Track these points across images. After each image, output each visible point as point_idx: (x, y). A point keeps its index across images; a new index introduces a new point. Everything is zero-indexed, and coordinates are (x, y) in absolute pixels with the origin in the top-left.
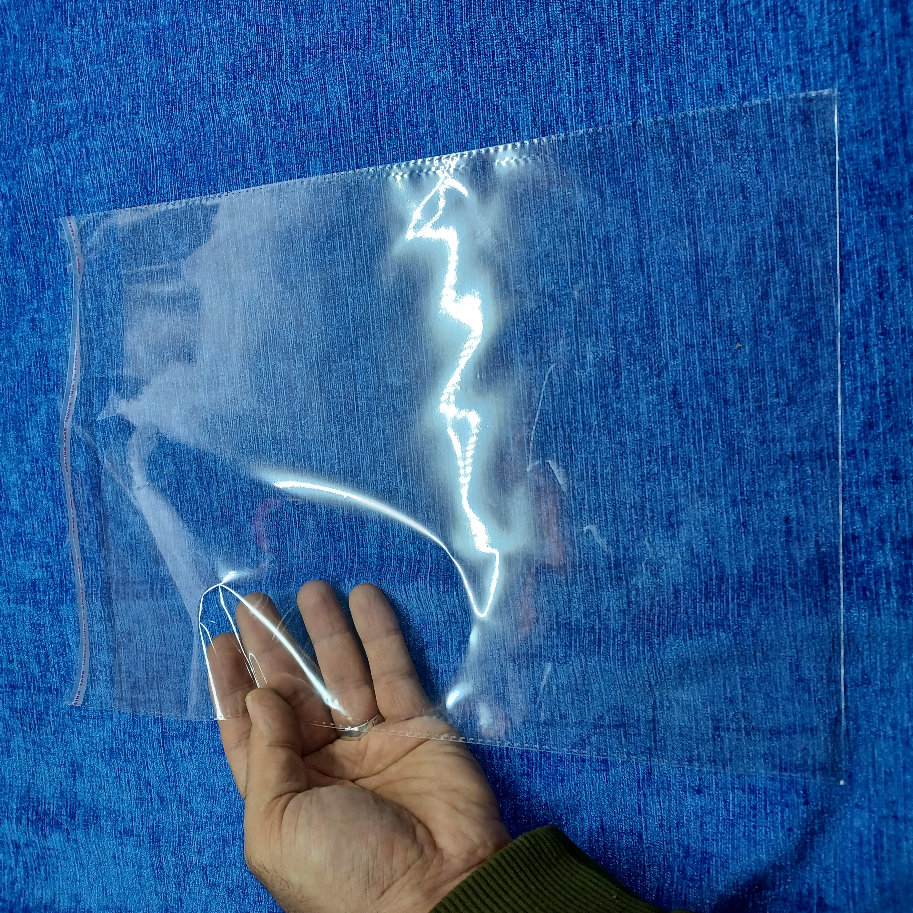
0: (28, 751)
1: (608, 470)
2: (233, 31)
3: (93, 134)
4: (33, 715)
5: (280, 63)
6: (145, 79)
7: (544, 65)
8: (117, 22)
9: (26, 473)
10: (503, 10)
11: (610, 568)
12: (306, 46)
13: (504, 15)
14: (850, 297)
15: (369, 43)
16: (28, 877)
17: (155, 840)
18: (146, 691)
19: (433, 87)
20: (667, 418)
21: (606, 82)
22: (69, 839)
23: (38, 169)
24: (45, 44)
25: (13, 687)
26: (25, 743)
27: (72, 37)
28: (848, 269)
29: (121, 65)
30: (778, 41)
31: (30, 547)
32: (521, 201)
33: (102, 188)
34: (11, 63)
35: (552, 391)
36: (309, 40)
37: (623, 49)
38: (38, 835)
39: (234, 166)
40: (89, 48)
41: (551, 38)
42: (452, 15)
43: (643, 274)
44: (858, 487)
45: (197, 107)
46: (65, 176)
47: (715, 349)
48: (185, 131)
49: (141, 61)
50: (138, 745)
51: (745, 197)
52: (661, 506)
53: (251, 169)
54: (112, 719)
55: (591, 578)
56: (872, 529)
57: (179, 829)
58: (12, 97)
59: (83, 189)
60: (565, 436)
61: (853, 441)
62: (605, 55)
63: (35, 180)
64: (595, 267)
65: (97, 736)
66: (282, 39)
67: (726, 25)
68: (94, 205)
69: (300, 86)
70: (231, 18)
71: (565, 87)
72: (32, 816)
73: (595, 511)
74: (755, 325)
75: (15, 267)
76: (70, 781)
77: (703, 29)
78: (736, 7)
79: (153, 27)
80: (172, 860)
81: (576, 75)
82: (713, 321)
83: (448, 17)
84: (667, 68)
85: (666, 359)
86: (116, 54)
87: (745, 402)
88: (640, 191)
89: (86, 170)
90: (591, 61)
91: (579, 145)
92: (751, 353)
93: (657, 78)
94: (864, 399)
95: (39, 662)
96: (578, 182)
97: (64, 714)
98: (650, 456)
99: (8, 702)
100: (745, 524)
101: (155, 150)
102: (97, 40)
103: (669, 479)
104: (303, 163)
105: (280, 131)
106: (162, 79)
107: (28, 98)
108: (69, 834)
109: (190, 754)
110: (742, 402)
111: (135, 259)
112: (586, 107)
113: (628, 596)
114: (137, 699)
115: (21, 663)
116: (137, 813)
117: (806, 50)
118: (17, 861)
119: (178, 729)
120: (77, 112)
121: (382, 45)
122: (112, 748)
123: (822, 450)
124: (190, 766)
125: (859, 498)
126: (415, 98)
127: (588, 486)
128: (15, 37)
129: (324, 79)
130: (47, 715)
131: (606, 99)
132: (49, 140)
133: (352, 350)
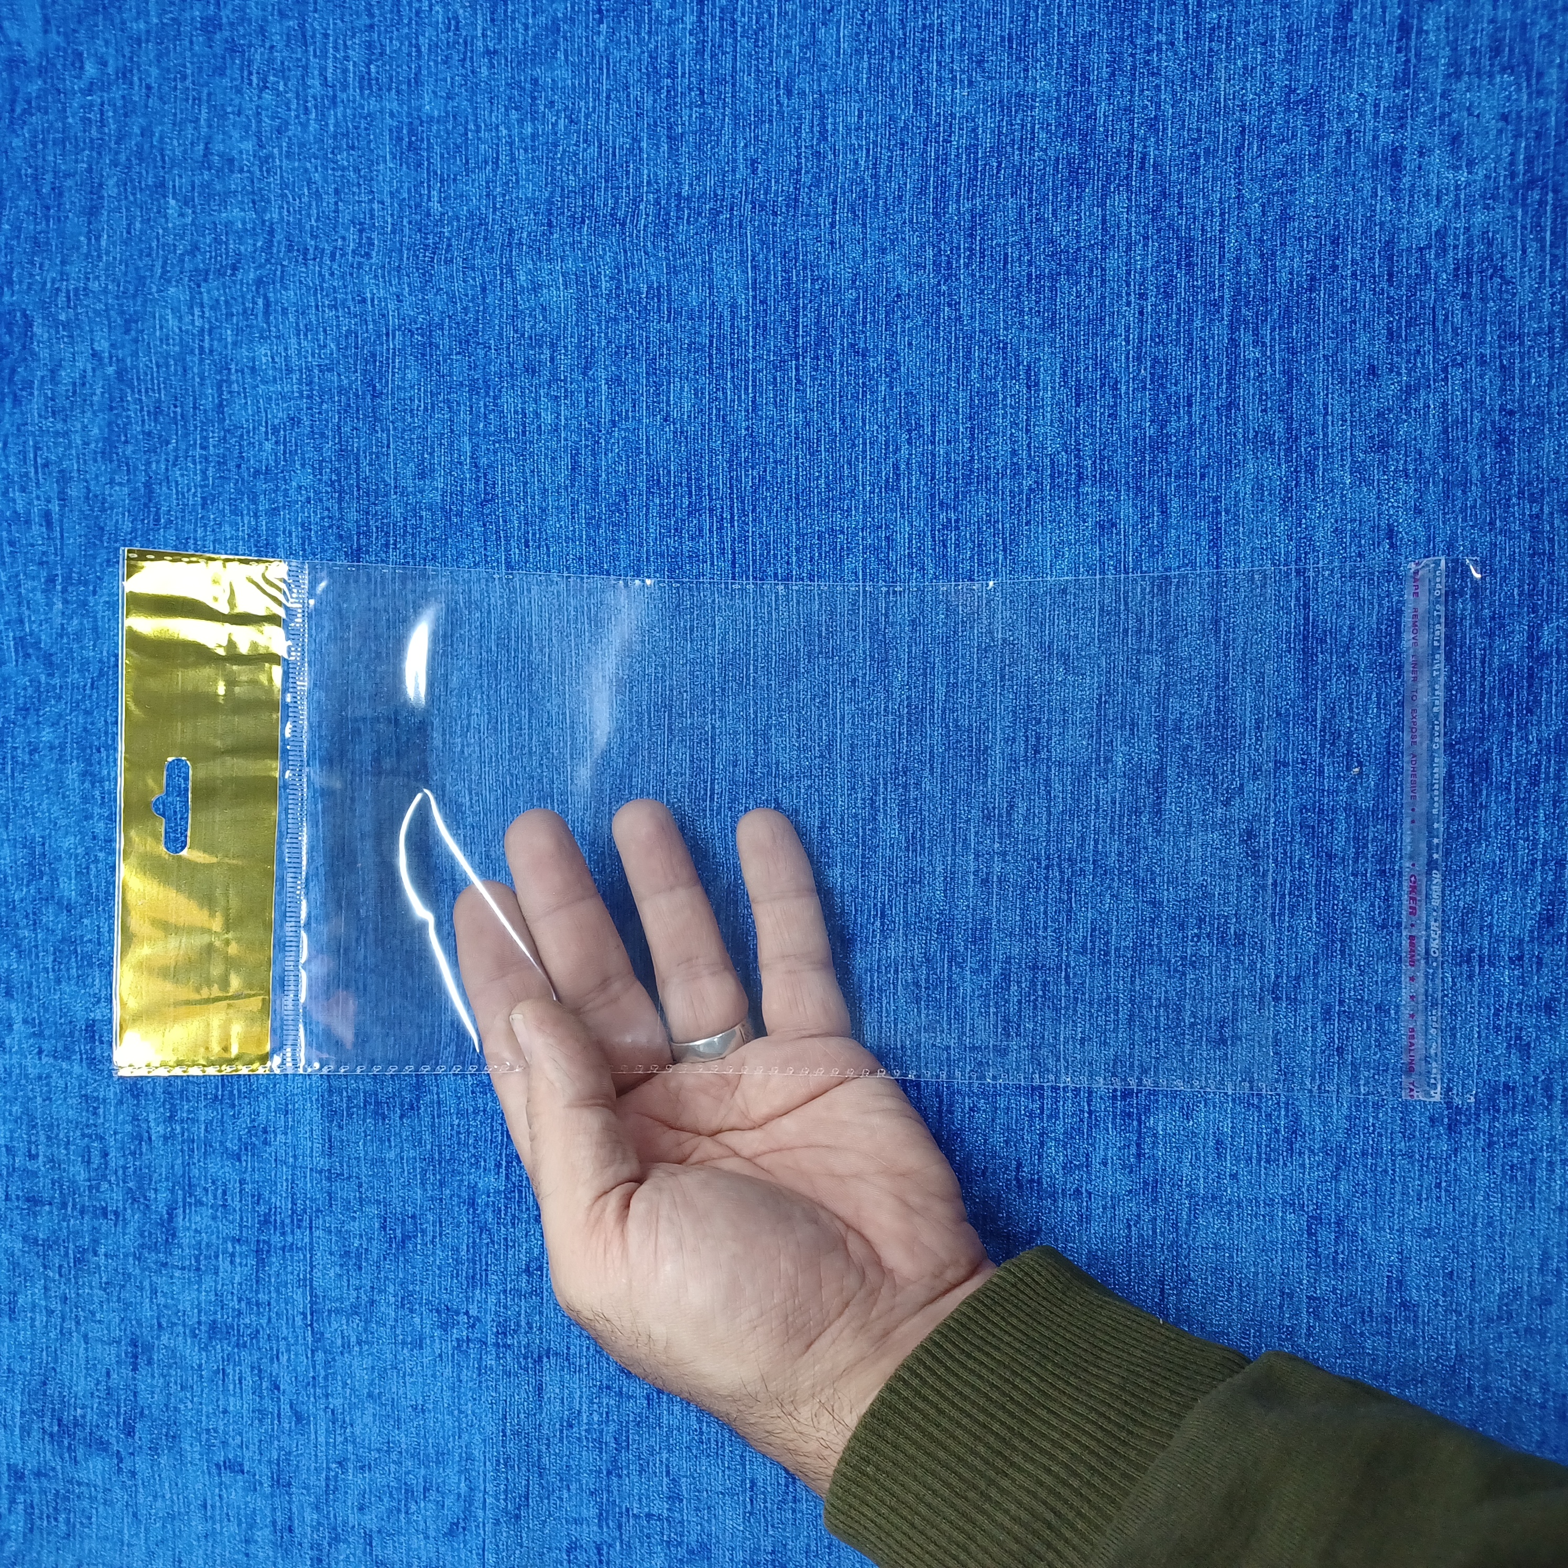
0: (50, 1312)
1: (1128, 943)
2: (556, 145)
3: (282, 278)
4: (67, 1254)
5: (636, 214)
6: (388, 201)
7: (1090, 290)
8: (344, 96)
9: (94, 838)
10: (1031, 191)
11: (1114, 1098)
12: (685, 193)
13: (1030, 199)
14: (1539, 722)
15: (796, 208)
16: (31, 1530)
17: (281, 1483)
18: (288, 1230)
19: (898, 296)
20: (1233, 871)
21: (1189, 332)
22: (120, 1470)
23: (172, 322)
24: (204, 110)
25: (34, 1201)
26: (47, 1297)
27: (258, 107)
28: (1541, 679)
29: (343, 169)
30: (1471, 314)
31: (91, 965)
32: (1028, 500)
33: (289, 371)
34: (137, 130)
35: (1049, 808)
36: (691, 185)
37: (1222, 286)
38: (62, 1459)
39: (534, 372)
40: (287, 130)
41: (1104, 249)
42: (943, 185)
43: (1217, 642)
44: (1520, 1012)
45: (478, 262)
46: (220, 340)
47: (1321, 772)
48: (452, 299)
49: (381, 167)
50: (264, 1321)
51: (1392, 545)
52: (1209, 1008)
53: (565, 381)
54: (216, 1273)
55: (1082, 1111)
56: (1536, 1078)
57: (329, 1468)
58: (134, 188)
59: (253, 370)
60: (1062, 881)
61: (1521, 941)
62: (1193, 290)
63: (165, 339)
64: (1140, 621)
65: (186, 1300)
66: (641, 175)
67: (1391, 275)
68: (270, 398)
69: (667, 258)
70: (555, 125)
71: (1121, 330)
72: (51, 1426)
73: (1100, 1005)
74: (1388, 744)
75: (112, 482)
76: (126, 1371)
77: (1354, 274)
78: (1409, 250)
79: (409, 115)
80: (310, 1516)
81: (1141, 313)
82: (1323, 730)
83: (936, 188)
84: (1290, 327)
85: (1242, 778)
86: (336, 150)
87: (1362, 861)
88: (1227, 512)
89: (261, 337)
90: (1168, 296)
91: (1135, 427)
92: (1377, 785)
93: (1273, 339)
94: (1544, 880)
95: (89, 1162)
96: (1127, 483)
97: (126, 1256)
98: (1200, 928)
99: (20, 1226)
100: (1340, 1051)
101: (393, 321)
102: (303, 118)
103: (1227, 968)
104: (658, 385)
105: (624, 326)
106: (418, 206)
107: (165, 197)
108: (121, 1460)
109: (359, 1343)
110: (1356, 861)
111: (340, 500)
112: (1153, 367)
113: (1138, 1145)
114: (267, 1243)
115: (52, 1161)
116: (252, 1436)
117: (1512, 335)
118: (13, 1501)
119: (341, 1300)
120: (254, 235)
121: (817, 215)
122: (214, 1322)
123: (1472, 951)
124: (356, 1363)
125: (1521, 1029)
126: (865, 309)
127: (1092, 966)
128: (149, 88)
129: (710, 254)
130: (96, 1254)
131: (1186, 360)
132: (200, 277)
133: (713, 701)
